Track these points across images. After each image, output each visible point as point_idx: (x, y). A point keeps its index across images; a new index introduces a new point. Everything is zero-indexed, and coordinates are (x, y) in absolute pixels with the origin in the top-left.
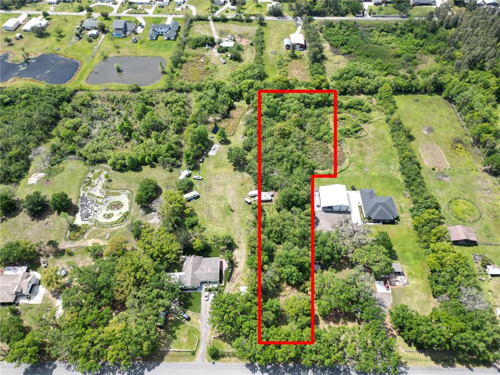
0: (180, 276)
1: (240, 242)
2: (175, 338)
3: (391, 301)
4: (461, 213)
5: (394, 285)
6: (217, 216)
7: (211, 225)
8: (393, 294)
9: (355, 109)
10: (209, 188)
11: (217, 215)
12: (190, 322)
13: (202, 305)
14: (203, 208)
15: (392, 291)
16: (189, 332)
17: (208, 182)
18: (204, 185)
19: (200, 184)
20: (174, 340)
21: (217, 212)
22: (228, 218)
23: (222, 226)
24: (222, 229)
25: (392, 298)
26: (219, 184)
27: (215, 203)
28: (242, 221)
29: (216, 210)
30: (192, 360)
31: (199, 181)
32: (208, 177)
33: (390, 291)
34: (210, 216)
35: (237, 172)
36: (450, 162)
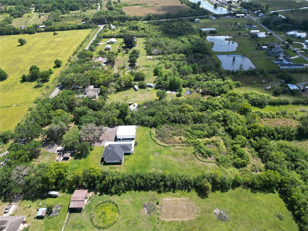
3: (50, 152)
4: (103, 210)
5: (58, 155)
8: (54, 153)
15: (56, 153)
25: (52, 152)
33: (56, 152)
36: (169, 222)
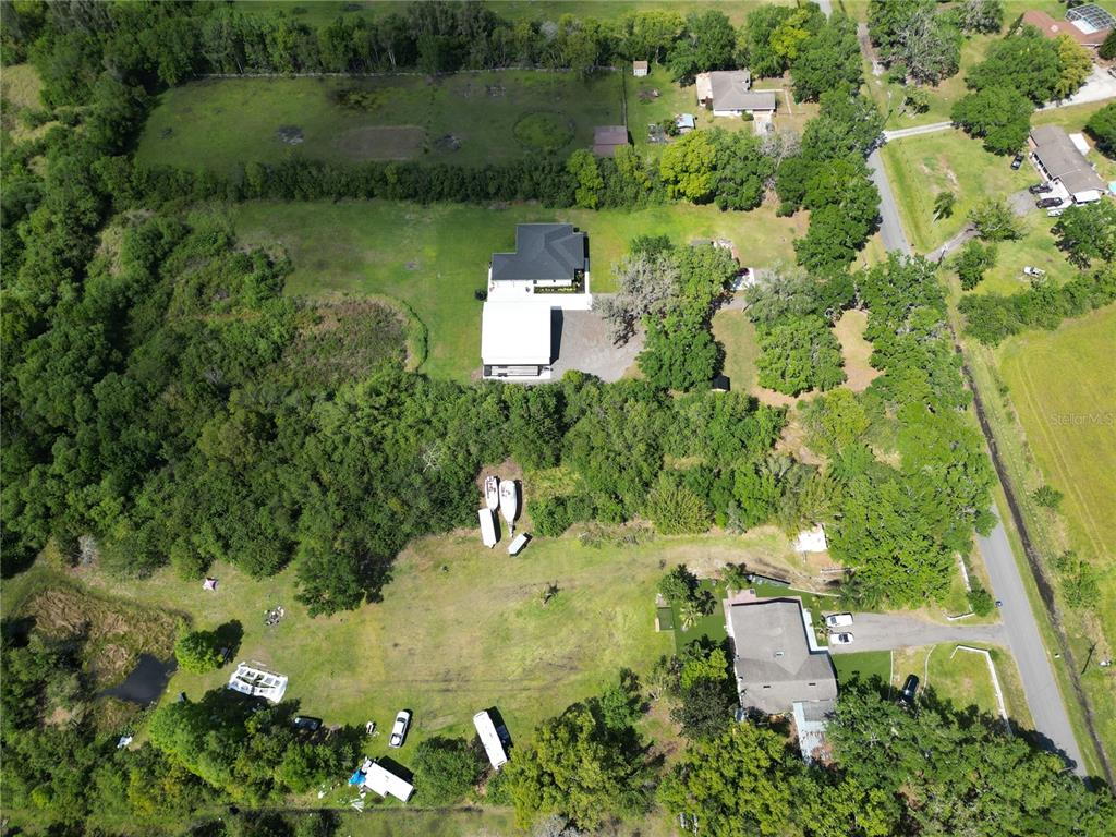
0: (807, 719)
1: (663, 564)
2: (973, 709)
6: (573, 640)
7: (608, 655)
9: (165, 255)
10: (451, 681)
11: (564, 642)
12: (921, 677)
13: (866, 649)
14: (542, 689)
16: (945, 674)
17: (425, 687)
18: (437, 701)
19: (433, 715)
20: (982, 710)
21: (553, 640)
22: (578, 604)
23: (610, 618)
24: (620, 618)
26: (437, 647)
27: (516, 650)
28: (590, 562)
29: (548, 646)
30: (1008, 657)
31: (415, 724)
32: (400, 692)
34: (570, 664)
35: (385, 590)
